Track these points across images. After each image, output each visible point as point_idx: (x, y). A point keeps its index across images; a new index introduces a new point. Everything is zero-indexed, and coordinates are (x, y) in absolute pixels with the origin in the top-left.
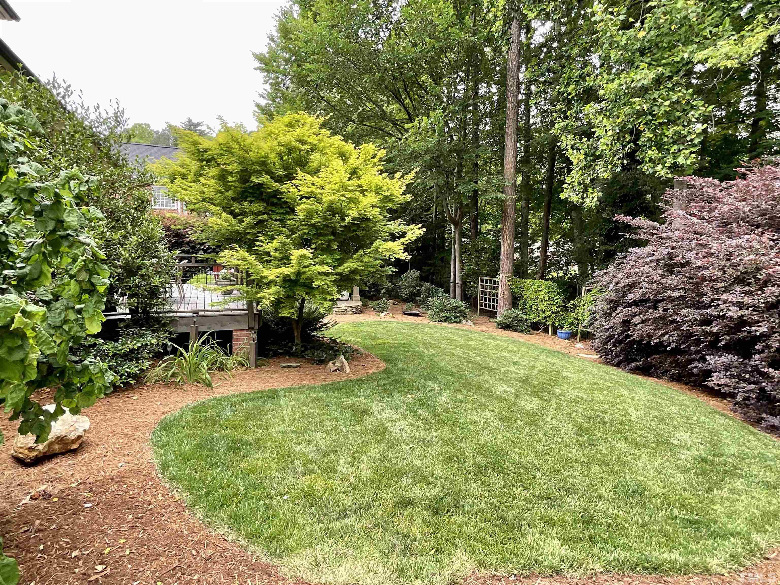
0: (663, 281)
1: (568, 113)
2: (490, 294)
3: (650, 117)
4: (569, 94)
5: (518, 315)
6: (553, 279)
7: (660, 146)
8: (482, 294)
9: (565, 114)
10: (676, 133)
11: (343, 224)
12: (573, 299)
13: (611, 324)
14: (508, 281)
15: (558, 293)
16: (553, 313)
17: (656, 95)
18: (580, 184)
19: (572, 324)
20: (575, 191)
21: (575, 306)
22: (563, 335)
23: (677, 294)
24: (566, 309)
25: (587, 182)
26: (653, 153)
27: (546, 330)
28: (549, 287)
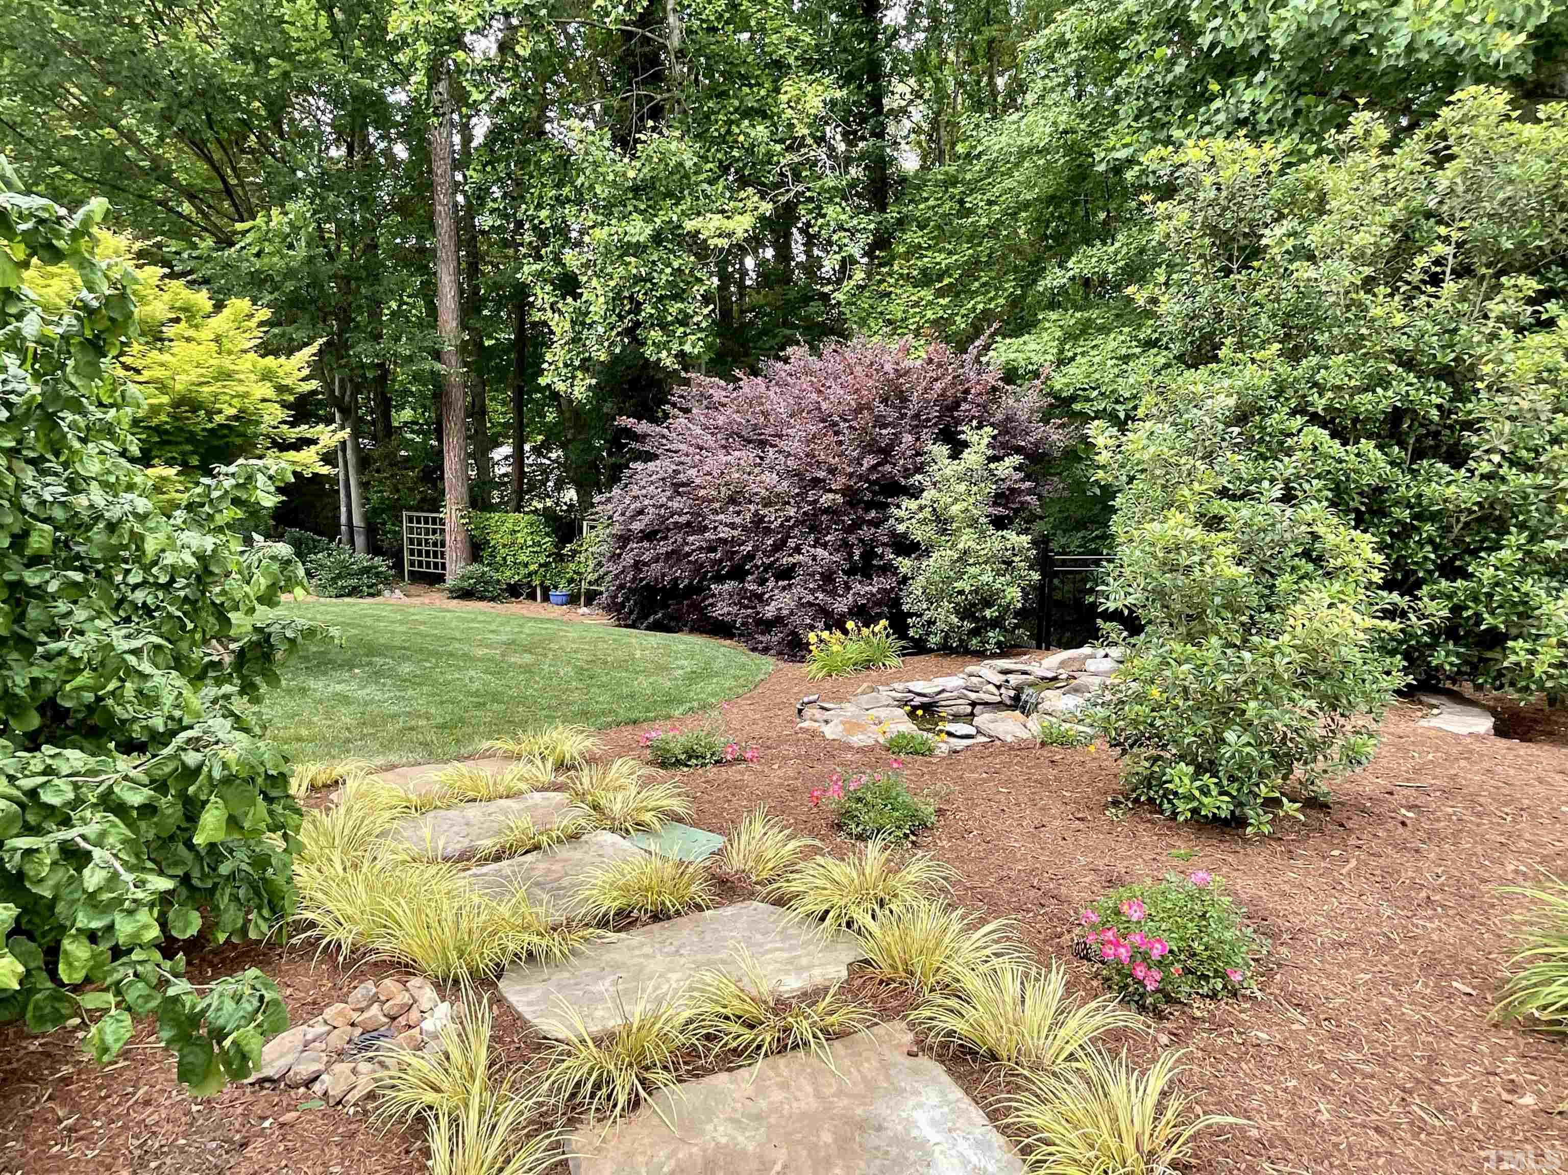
0: (670, 504)
1: (543, 252)
2: (427, 542)
3: (649, 285)
4: (541, 223)
5: (484, 573)
6: (536, 511)
7: (663, 326)
8: (412, 543)
9: (538, 252)
10: (681, 311)
11: (209, 426)
12: (571, 542)
13: (620, 568)
14: (462, 517)
15: (547, 534)
16: (541, 565)
17: (655, 257)
18: (566, 365)
19: (571, 581)
20: (559, 375)
21: (575, 552)
22: (559, 600)
23: (683, 519)
24: (560, 558)
25: (577, 363)
26: (656, 335)
27: (532, 596)
28: (532, 525)
